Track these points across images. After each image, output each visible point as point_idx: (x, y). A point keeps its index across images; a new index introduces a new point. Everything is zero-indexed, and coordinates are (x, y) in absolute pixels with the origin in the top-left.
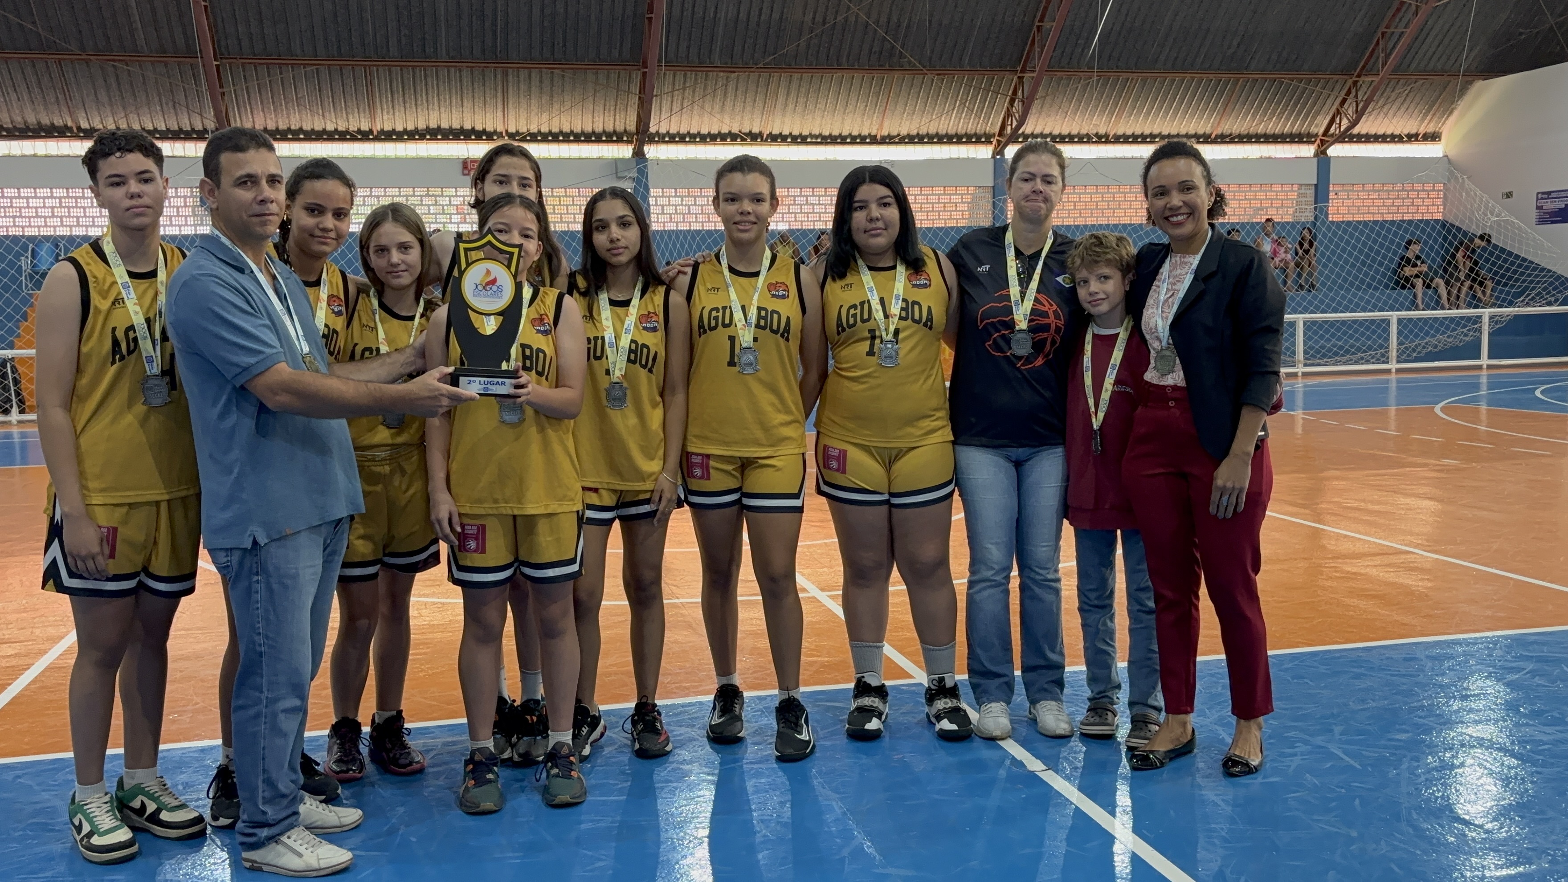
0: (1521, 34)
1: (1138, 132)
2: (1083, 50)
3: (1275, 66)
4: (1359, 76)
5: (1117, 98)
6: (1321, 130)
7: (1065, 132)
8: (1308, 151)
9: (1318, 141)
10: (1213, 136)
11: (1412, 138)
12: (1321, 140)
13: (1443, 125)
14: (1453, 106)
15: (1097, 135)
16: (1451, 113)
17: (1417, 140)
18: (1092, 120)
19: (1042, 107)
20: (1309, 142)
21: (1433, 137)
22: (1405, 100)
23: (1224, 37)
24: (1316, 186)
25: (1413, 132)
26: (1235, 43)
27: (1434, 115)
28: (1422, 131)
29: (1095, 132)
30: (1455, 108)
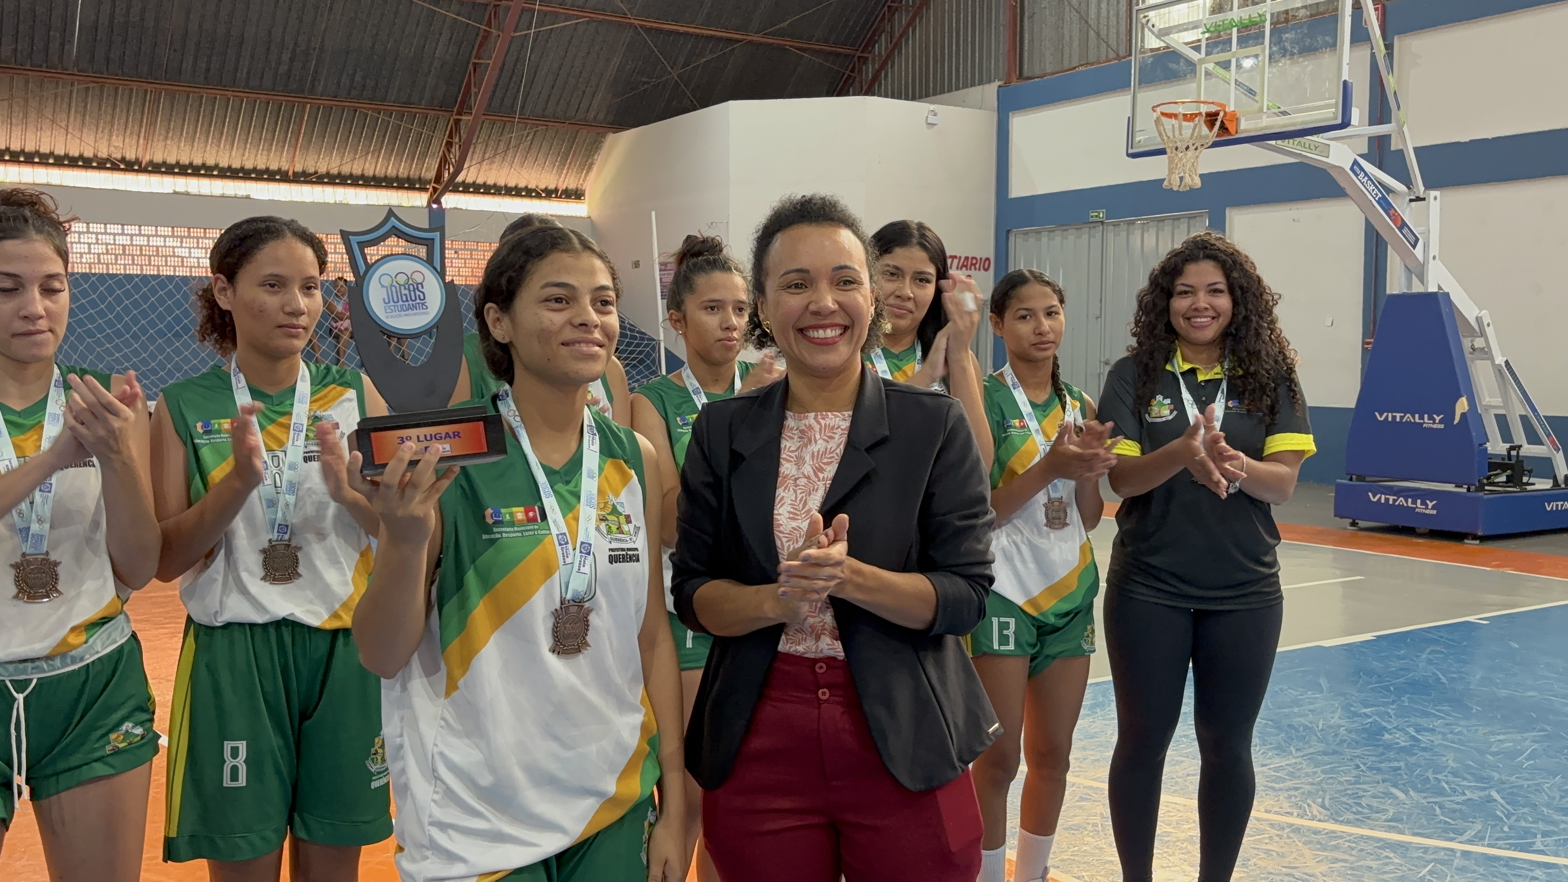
0: (645, 83)
1: (185, 160)
2: (62, 45)
3: (349, 94)
4: (459, 113)
5: (138, 115)
6: (432, 174)
7: (74, 152)
8: (420, 199)
9: (431, 189)
10: (291, 173)
11: (549, 194)
12: (434, 187)
13: (584, 181)
14: (590, 161)
15: (123, 160)
16: (590, 168)
17: (556, 197)
18: (110, 140)
19: (26, 116)
20: (423, 189)
21: (576, 195)
22: (530, 149)
23: (268, 49)
25: (552, 186)
26: (286, 57)
27: (568, 169)
28: (562, 187)
29: (119, 156)
30: (592, 164)
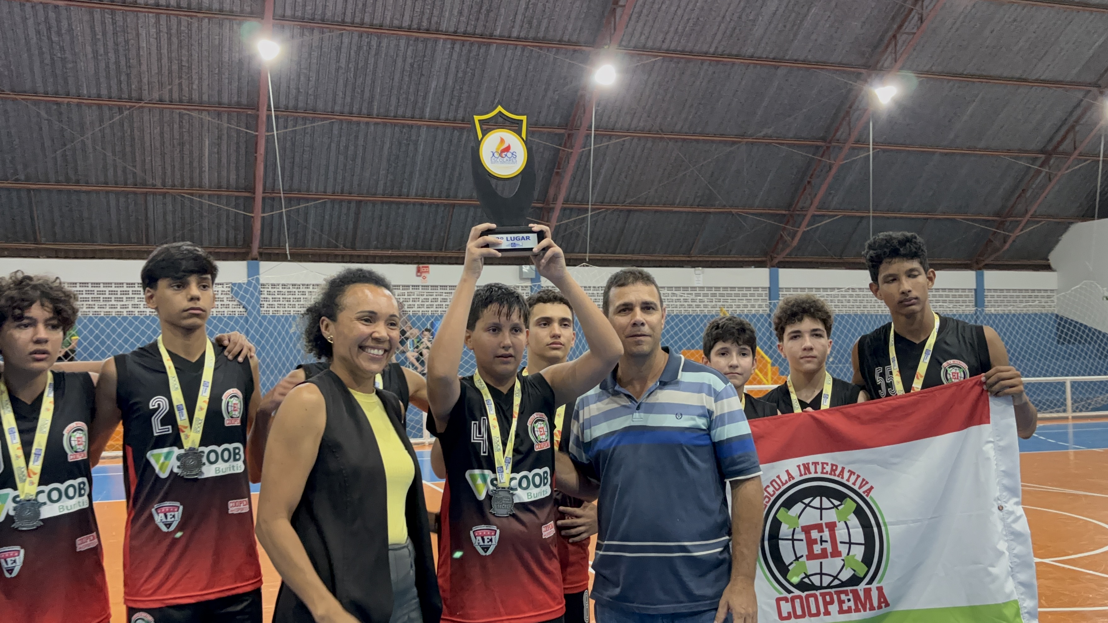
4: (1005, 217)
24: (976, 290)
